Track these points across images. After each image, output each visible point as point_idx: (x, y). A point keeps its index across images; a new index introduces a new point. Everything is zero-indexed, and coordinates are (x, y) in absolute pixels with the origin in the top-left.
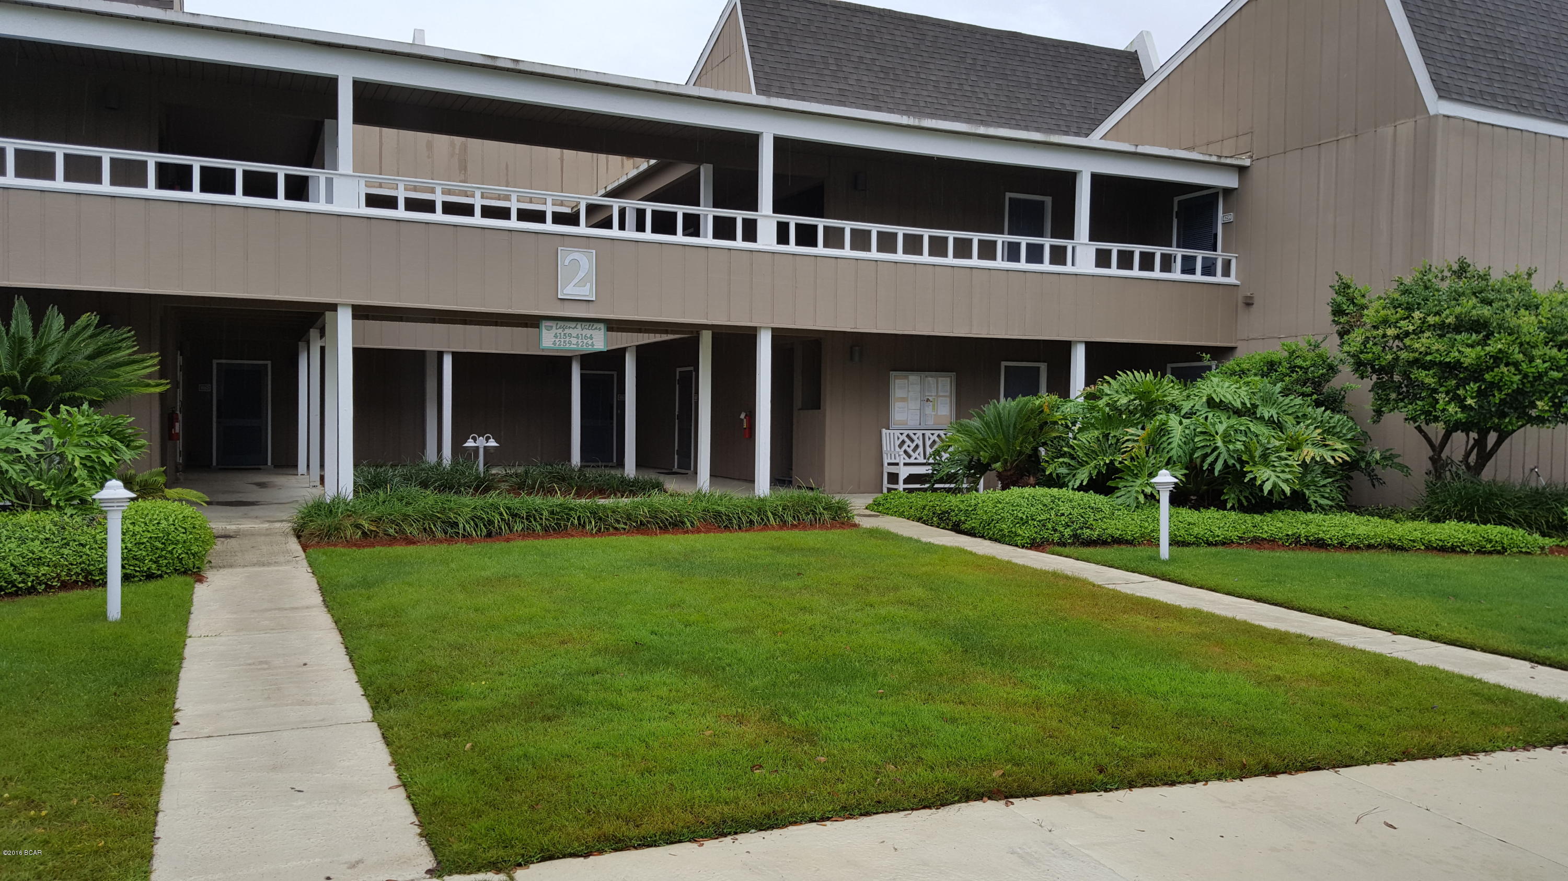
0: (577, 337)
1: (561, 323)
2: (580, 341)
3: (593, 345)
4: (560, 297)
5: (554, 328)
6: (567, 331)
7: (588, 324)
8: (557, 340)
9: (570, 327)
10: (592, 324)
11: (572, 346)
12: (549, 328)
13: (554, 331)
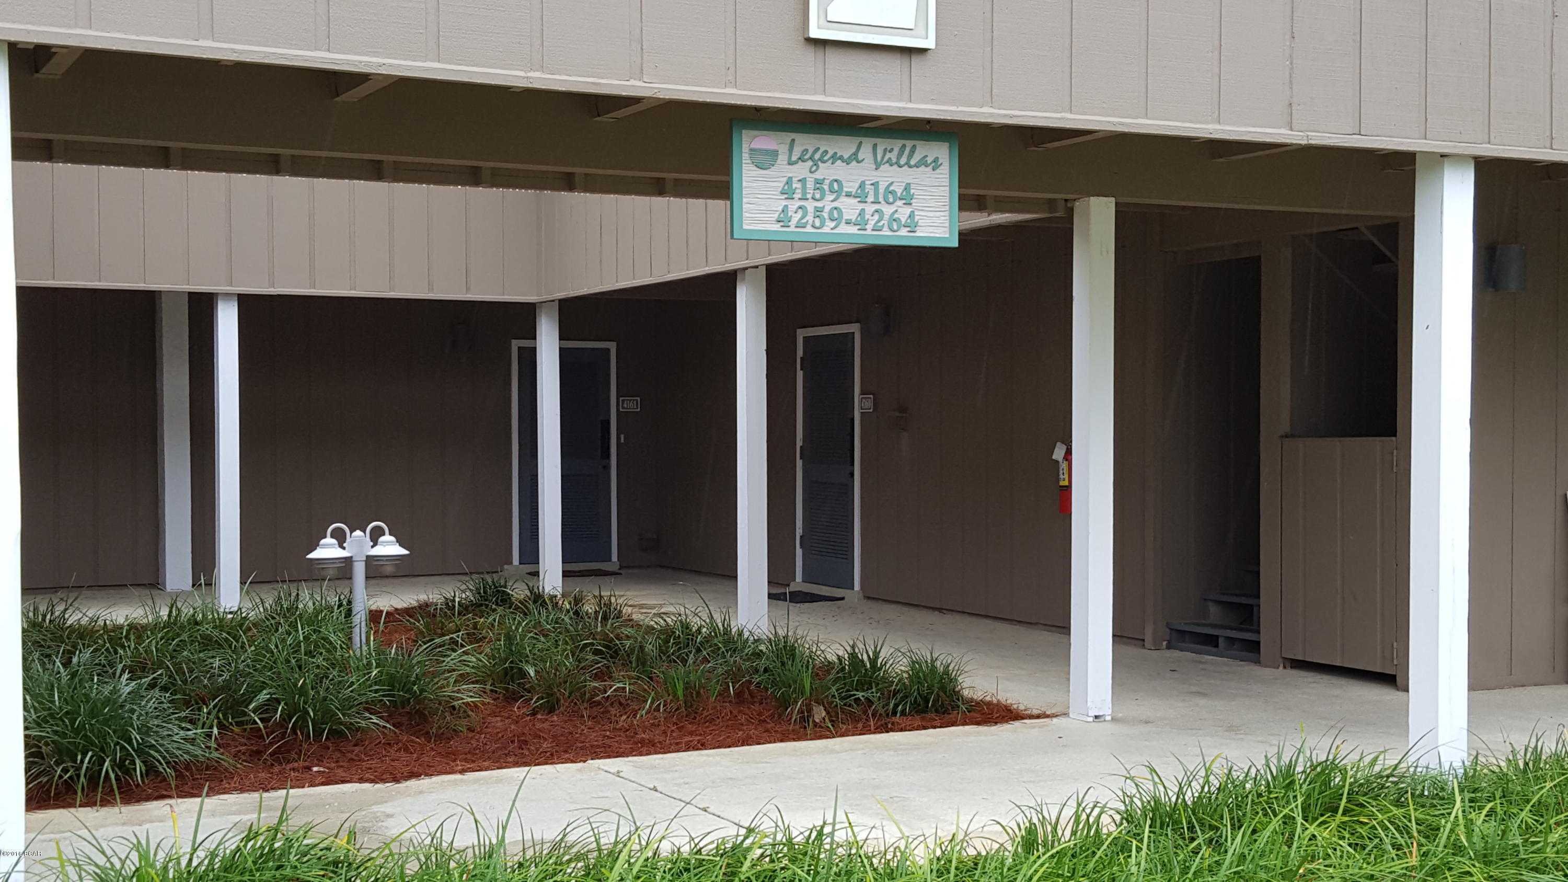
0: (860, 195)
1: (805, 142)
2: (870, 209)
3: (912, 225)
4: (814, 33)
5: (782, 158)
6: (827, 172)
7: (897, 144)
8: (793, 205)
9: (835, 158)
10: (909, 144)
11: (844, 229)
12: (765, 160)
13: (782, 171)
